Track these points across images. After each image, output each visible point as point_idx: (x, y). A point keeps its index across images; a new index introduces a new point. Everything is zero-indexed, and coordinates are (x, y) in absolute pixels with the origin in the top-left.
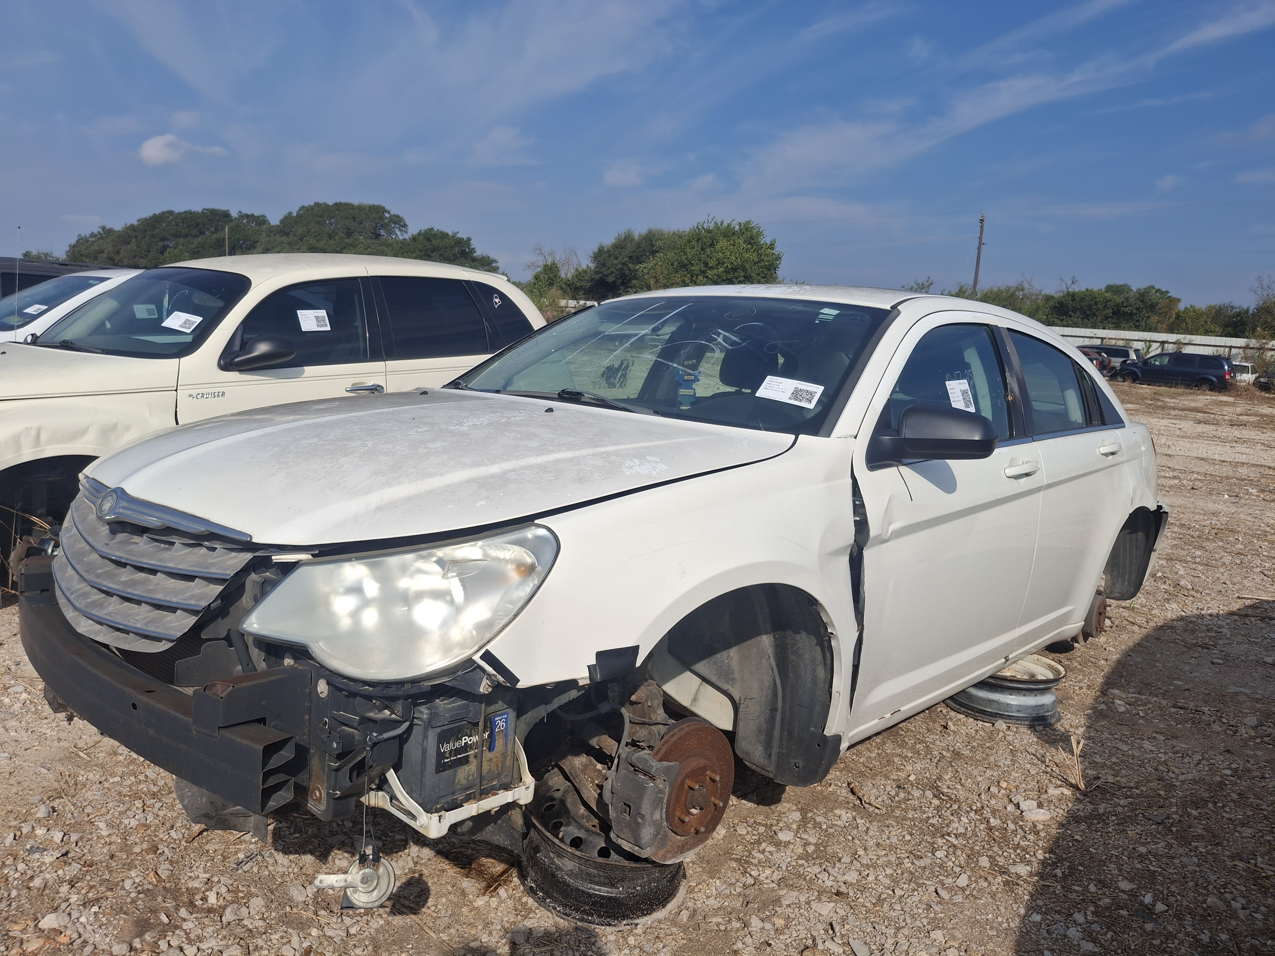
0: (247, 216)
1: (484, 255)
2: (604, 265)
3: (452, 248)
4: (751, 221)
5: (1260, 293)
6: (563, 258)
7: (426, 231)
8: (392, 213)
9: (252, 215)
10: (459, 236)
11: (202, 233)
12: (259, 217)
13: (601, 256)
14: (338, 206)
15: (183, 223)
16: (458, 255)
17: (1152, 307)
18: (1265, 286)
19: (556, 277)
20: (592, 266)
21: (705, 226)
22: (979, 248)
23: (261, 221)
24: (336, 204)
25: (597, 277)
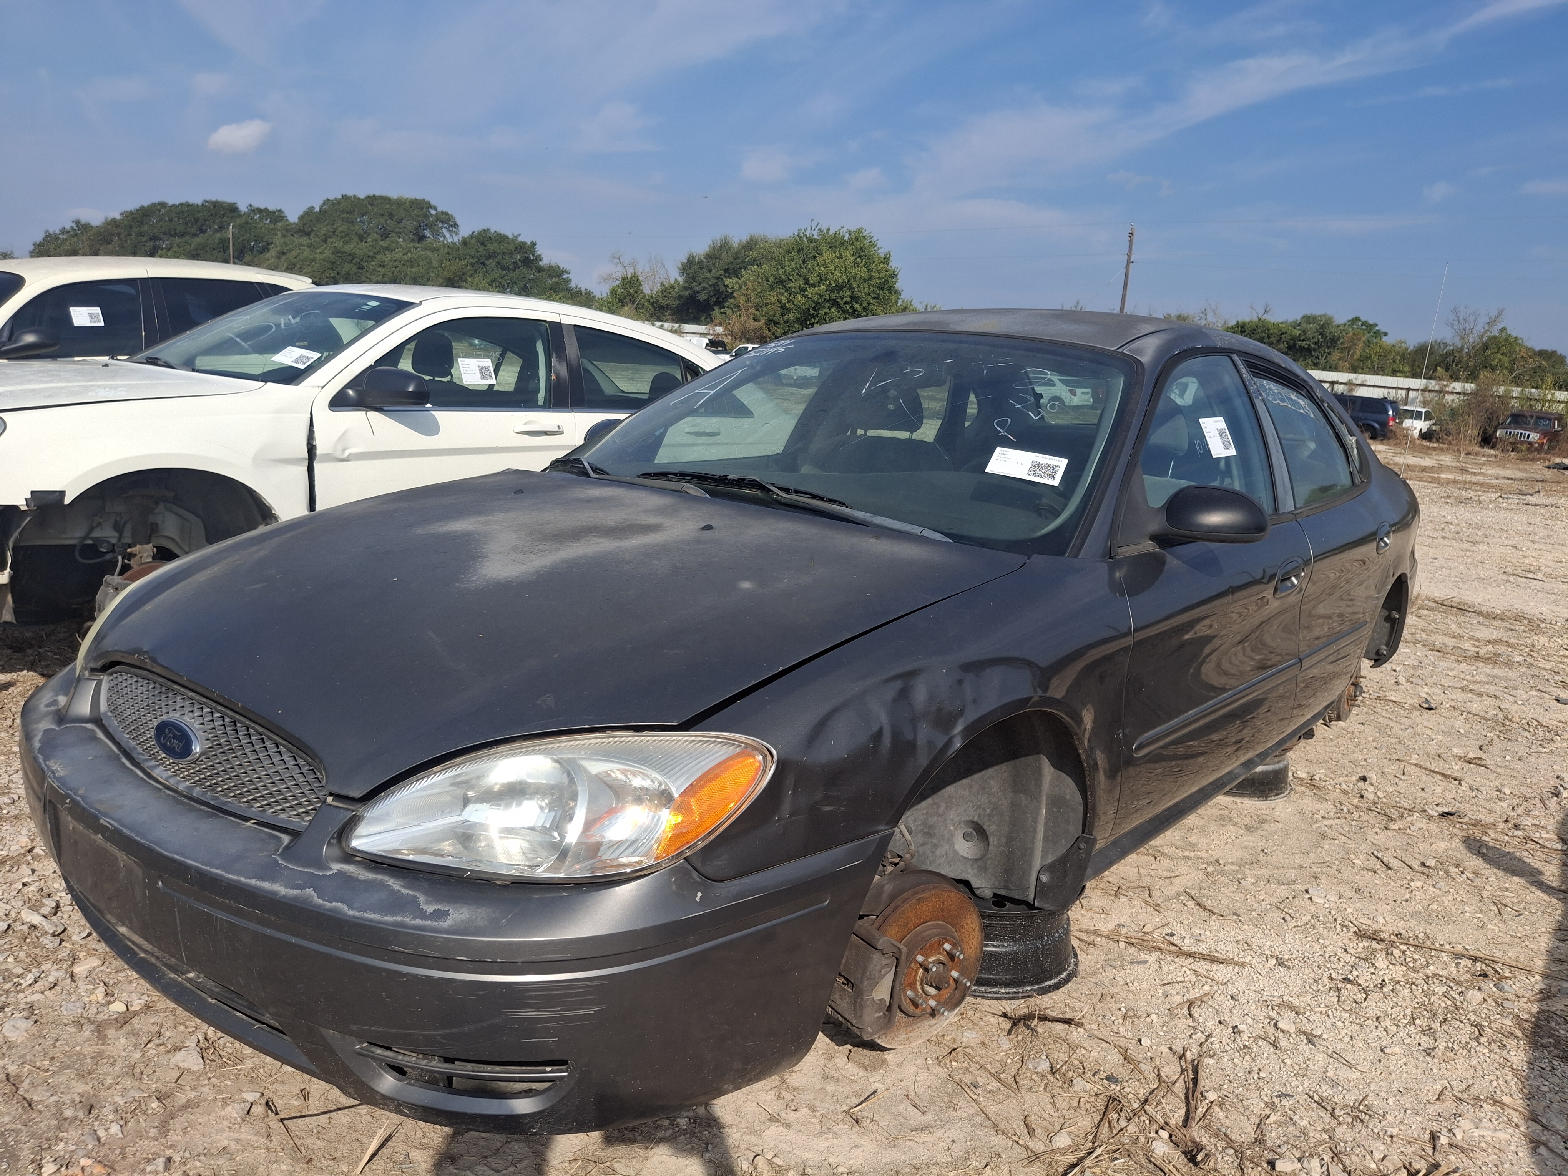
0: (259, 211)
1: (553, 263)
2: (694, 279)
3: (511, 254)
4: (862, 229)
5: (1455, 327)
6: (647, 270)
7: (480, 233)
8: (439, 209)
9: (266, 210)
10: (521, 239)
11: (203, 231)
12: (274, 212)
13: (691, 267)
14: (372, 200)
15: (179, 218)
16: (520, 264)
17: (1333, 342)
18: (1461, 319)
19: (637, 292)
20: (681, 280)
21: (808, 233)
22: (1127, 267)
23: (276, 217)
24: (368, 197)
25: (687, 293)
